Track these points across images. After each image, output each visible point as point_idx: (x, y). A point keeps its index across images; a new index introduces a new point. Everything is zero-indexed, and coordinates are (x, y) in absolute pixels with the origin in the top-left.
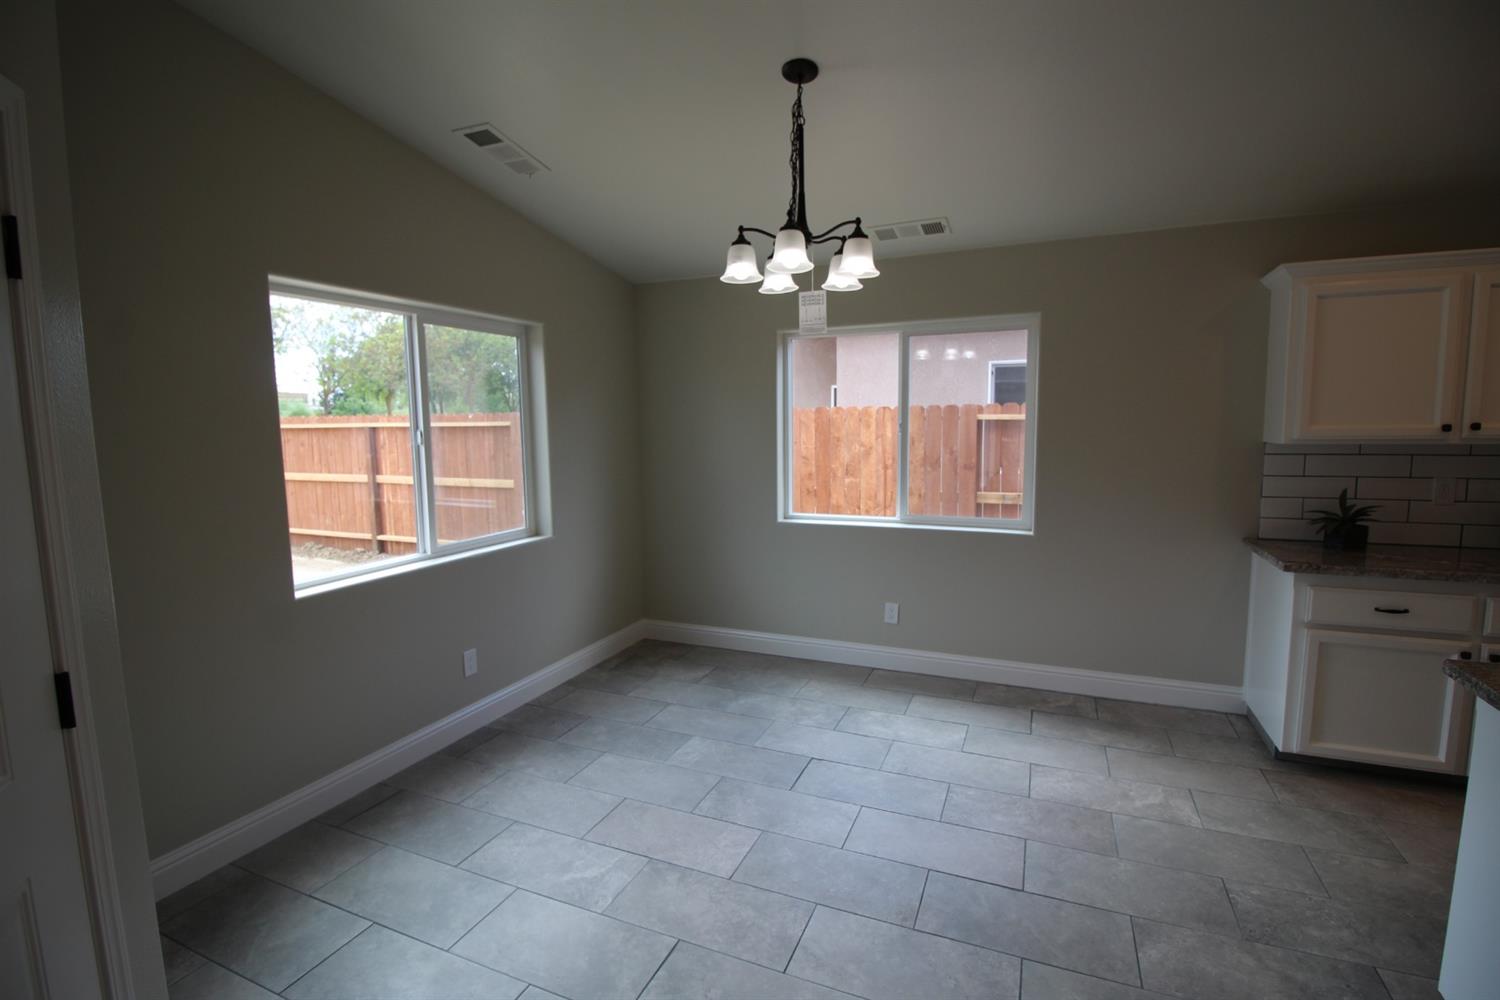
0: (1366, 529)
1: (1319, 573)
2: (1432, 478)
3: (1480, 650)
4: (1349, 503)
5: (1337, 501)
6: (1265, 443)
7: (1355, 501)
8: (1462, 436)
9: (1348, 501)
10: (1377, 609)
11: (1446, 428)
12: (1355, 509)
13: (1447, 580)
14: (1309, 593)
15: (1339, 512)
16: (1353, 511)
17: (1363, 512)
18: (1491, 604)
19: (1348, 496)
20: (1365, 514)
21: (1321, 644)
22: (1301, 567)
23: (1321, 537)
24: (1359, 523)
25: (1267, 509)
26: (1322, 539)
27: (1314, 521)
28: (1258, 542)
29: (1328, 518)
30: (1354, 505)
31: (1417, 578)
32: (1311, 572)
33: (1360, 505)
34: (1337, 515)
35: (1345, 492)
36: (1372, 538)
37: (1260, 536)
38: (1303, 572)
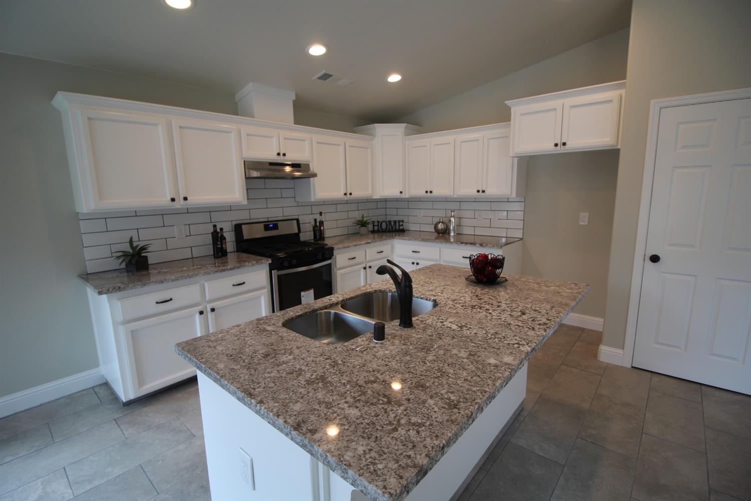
0: (146, 257)
1: (120, 291)
2: (174, 226)
3: (206, 307)
4: (135, 244)
5: (128, 244)
6: (78, 213)
7: (139, 243)
8: (180, 204)
9: (134, 243)
10: (157, 303)
11: (173, 200)
12: (139, 247)
13: (186, 278)
14: (118, 304)
15: (131, 251)
16: (137, 249)
17: (143, 248)
18: (206, 285)
19: (134, 240)
20: (145, 249)
21: (132, 331)
22: (109, 290)
23: (123, 266)
24: (143, 255)
25: (88, 254)
26: (124, 267)
27: (118, 257)
28: (87, 277)
29: (125, 254)
30: (138, 245)
31: (172, 281)
32: (116, 292)
33: (142, 244)
34: (129, 252)
35: (131, 238)
36: (150, 261)
37: (89, 272)
38: (111, 292)
